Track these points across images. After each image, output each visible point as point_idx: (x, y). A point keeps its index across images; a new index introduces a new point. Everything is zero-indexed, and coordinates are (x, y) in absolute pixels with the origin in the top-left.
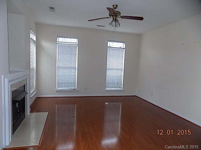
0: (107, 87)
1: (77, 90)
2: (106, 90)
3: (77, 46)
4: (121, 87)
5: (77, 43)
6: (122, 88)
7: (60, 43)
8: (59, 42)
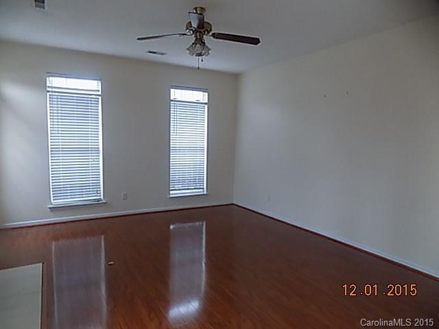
0: (173, 190)
1: (104, 201)
2: (171, 196)
3: (100, 98)
4: (203, 188)
5: (99, 91)
6: (205, 190)
7: (54, 90)
8: (52, 87)
